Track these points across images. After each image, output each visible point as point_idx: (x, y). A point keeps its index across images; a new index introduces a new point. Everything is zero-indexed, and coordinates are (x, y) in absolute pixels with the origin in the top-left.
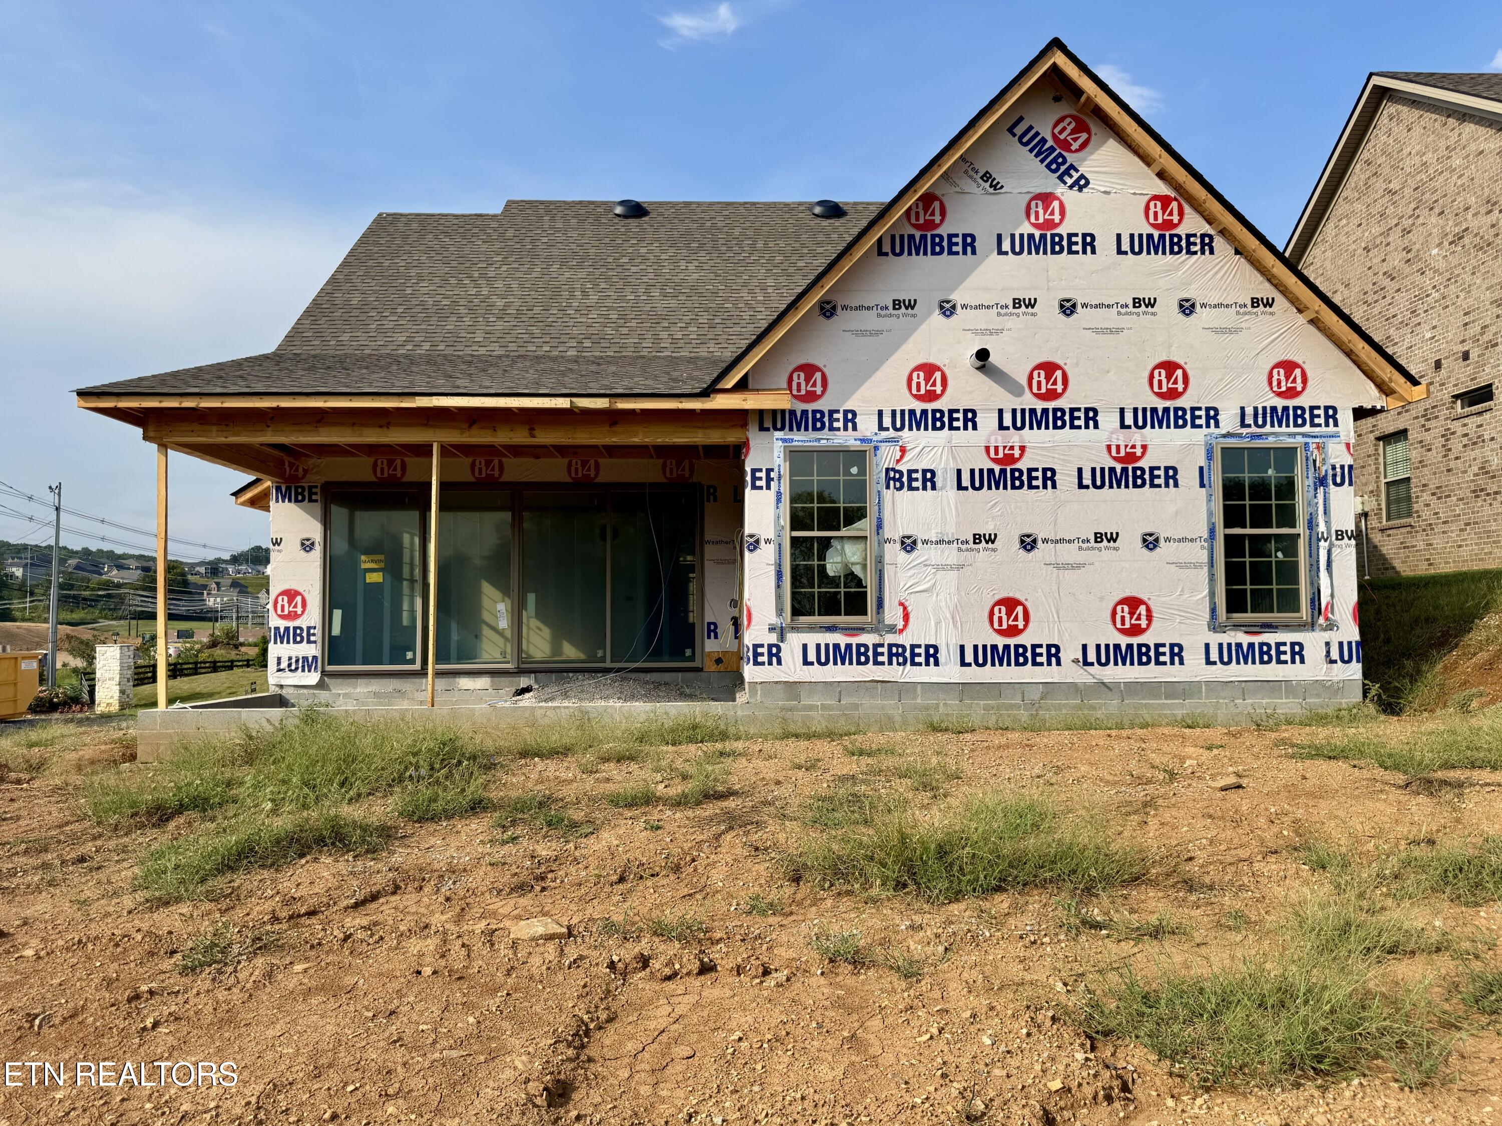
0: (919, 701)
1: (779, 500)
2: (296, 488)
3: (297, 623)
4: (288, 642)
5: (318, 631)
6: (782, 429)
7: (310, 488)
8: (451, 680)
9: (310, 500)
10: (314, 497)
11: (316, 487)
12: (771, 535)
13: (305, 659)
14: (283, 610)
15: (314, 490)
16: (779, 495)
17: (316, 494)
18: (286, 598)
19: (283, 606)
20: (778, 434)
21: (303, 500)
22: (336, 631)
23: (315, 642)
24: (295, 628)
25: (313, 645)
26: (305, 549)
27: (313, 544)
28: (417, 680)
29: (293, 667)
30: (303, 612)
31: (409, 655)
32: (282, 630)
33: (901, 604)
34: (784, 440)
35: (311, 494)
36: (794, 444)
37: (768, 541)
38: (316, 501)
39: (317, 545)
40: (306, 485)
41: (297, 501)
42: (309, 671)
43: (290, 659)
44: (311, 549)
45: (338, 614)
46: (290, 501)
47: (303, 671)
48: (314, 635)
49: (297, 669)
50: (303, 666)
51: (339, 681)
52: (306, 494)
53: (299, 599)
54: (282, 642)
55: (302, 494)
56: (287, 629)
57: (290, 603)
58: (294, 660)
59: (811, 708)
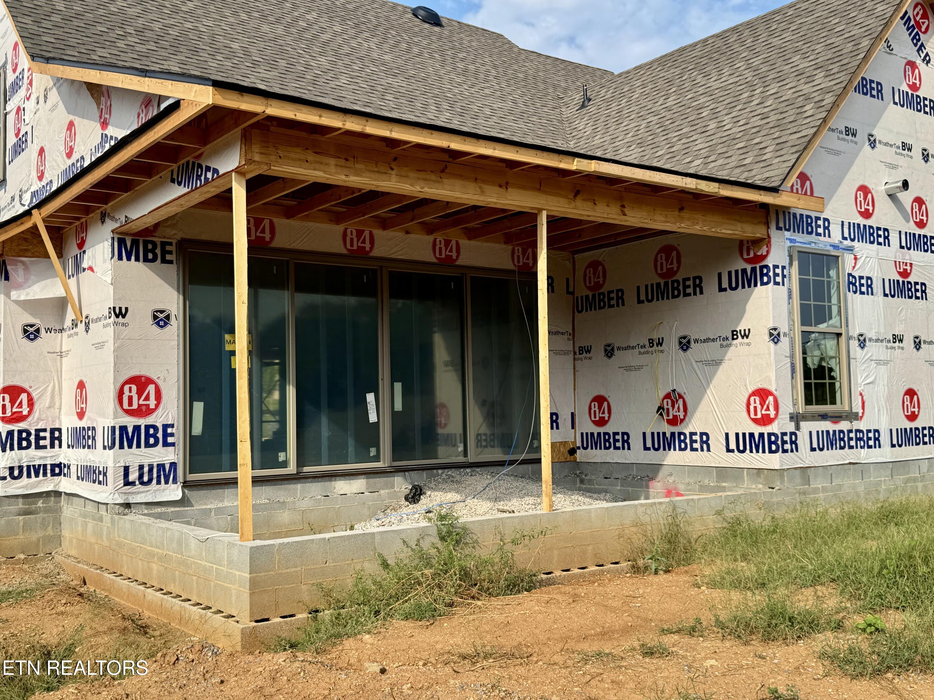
0: (872, 479)
1: (790, 297)
2: (146, 243)
3: (150, 420)
4: (139, 446)
5: (178, 431)
6: (789, 230)
7: (164, 244)
8: (327, 484)
9: (164, 261)
10: (168, 257)
11: (170, 244)
12: (787, 331)
13: (161, 467)
14: (130, 403)
15: (168, 248)
16: (790, 291)
17: (170, 253)
18: (134, 388)
19: (130, 399)
20: (787, 234)
21: (154, 260)
22: (197, 429)
23: (173, 444)
24: (147, 427)
25: (171, 449)
26: (158, 324)
27: (168, 317)
28: (291, 486)
29: (146, 479)
30: (157, 406)
31: (282, 457)
32: (130, 430)
33: (861, 394)
34: (791, 241)
35: (164, 253)
36: (797, 244)
37: (785, 335)
38: (171, 262)
39: (173, 318)
40: (158, 240)
41: (146, 260)
42: (167, 482)
43: (141, 467)
44: (166, 324)
45: (199, 407)
46: (137, 259)
47: (159, 482)
48: (172, 435)
49: (150, 480)
50: (159, 477)
51: (202, 493)
52: (158, 251)
53: (151, 388)
54: (130, 447)
55: (153, 251)
56: (137, 428)
57: (140, 394)
58: (146, 469)
59: (816, 491)
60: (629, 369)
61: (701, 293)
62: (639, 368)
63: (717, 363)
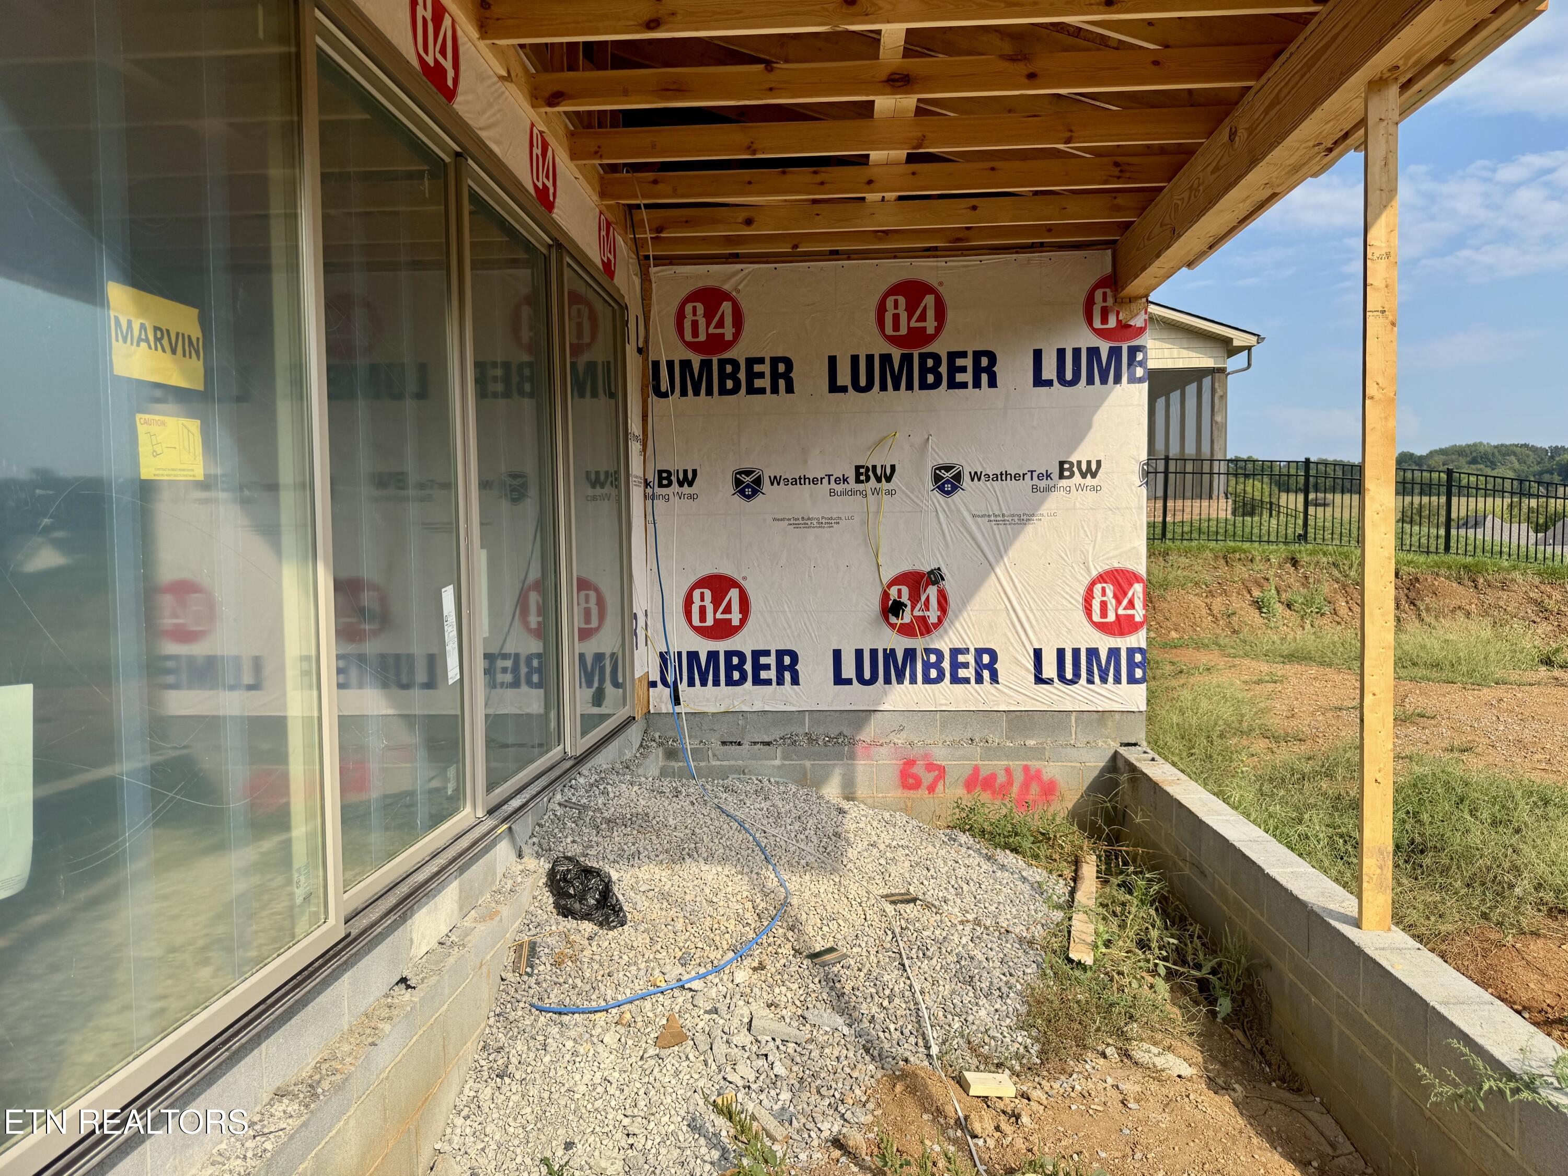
60: (802, 522)
61: (993, 383)
62: (829, 522)
63: (1023, 520)
